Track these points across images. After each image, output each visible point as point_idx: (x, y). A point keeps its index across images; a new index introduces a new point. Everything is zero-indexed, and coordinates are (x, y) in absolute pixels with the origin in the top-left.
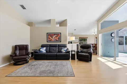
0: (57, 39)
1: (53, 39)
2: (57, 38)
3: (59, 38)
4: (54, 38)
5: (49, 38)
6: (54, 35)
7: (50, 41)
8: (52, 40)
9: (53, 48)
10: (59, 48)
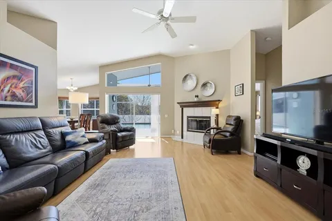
0: (19, 92)
2: (21, 85)
3: (27, 90)
9: (25, 139)
10: (48, 135)
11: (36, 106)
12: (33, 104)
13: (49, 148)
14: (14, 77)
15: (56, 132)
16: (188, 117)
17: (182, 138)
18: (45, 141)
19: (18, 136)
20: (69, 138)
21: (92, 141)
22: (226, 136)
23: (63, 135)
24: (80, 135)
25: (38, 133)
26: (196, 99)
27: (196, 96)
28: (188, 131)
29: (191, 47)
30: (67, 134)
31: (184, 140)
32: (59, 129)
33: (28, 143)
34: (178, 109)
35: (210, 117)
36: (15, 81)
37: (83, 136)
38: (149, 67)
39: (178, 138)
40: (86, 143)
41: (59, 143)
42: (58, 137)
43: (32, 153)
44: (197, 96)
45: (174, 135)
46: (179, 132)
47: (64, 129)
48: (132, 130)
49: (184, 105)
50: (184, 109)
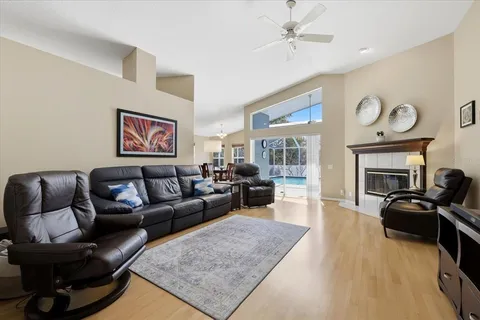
0: (164, 145)
1: (147, 144)
2: (165, 138)
3: (169, 142)
4: (149, 138)
5: (129, 137)
6: (153, 123)
7: (136, 151)
8: (142, 145)
9: (162, 183)
10: (181, 182)
11: (175, 156)
12: (173, 154)
13: (180, 193)
14: (160, 132)
15: (187, 180)
16: (367, 170)
17: (357, 204)
18: (177, 187)
19: (157, 180)
20: (197, 186)
21: (217, 191)
22: (424, 208)
23: (193, 183)
24: (206, 185)
25: (172, 179)
26: (378, 139)
27: (378, 134)
28: (367, 193)
29: (364, 51)
30: (197, 182)
31: (361, 209)
32: (191, 177)
33: (164, 187)
34: (350, 156)
35: (407, 172)
36: (160, 135)
37: (209, 186)
38: (310, 96)
39: (350, 204)
40: (212, 193)
41: (188, 190)
42: (188, 185)
43: (166, 195)
44: (382, 134)
45: (343, 197)
46: (351, 193)
47: (195, 178)
48: (270, 184)
49: (359, 150)
50: (360, 156)
